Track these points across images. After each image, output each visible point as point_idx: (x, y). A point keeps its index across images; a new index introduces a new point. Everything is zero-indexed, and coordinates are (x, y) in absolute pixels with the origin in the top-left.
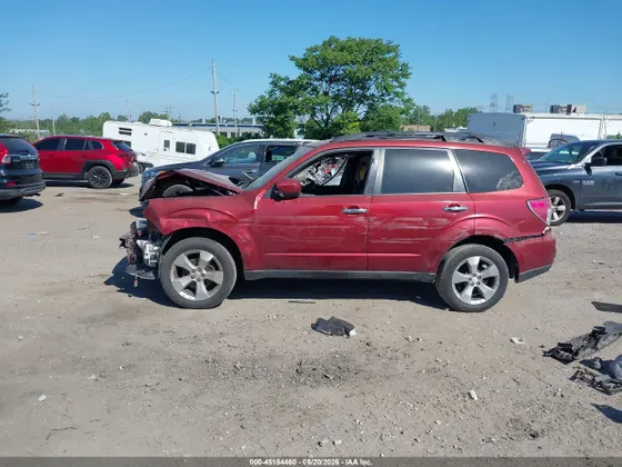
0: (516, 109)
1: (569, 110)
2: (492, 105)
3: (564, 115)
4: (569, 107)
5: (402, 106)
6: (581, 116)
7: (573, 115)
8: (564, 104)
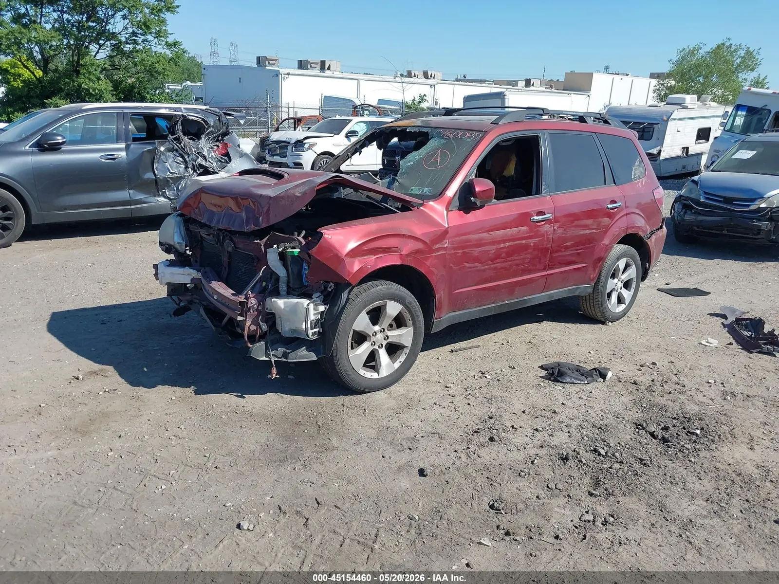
0: (260, 61)
1: (323, 66)
2: (213, 53)
3: (317, 72)
4: (323, 63)
5: (168, 52)
6: (337, 74)
7: (328, 73)
8: (316, 58)
